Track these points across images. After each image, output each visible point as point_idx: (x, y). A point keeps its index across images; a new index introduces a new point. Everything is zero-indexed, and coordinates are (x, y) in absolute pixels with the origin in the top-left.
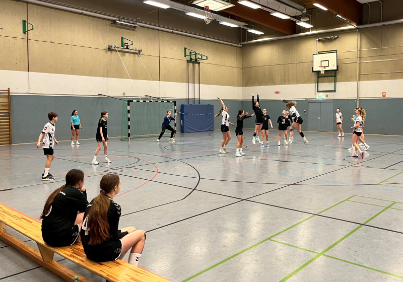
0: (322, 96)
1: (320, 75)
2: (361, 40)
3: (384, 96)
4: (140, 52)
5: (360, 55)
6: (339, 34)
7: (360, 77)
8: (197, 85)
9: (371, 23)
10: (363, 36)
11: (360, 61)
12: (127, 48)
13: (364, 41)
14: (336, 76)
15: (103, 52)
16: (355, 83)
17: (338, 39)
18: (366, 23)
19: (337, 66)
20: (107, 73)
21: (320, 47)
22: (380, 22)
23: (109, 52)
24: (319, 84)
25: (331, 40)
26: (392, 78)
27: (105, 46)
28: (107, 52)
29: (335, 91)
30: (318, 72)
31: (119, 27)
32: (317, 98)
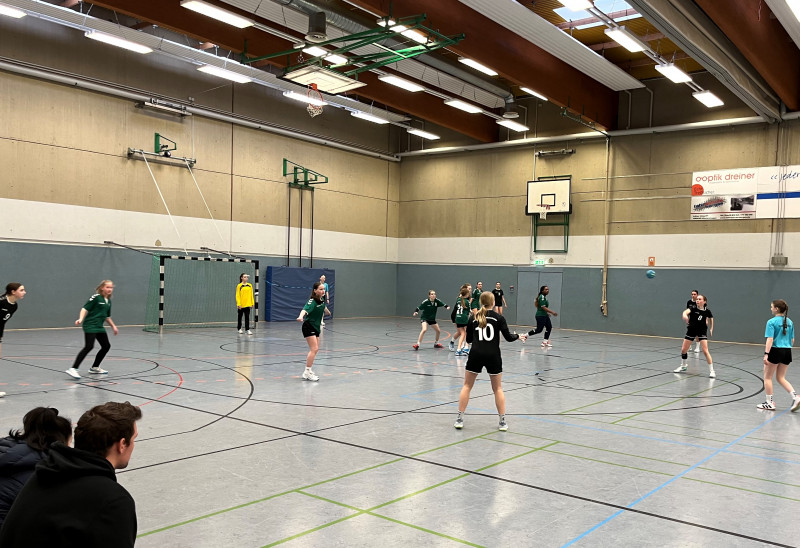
0: (542, 261)
1: (540, 222)
2: (614, 159)
3: (652, 264)
4: (192, 164)
5: (611, 187)
6: (577, 145)
7: (611, 228)
8: (306, 232)
9: (631, 128)
10: (618, 152)
11: (611, 197)
12: (166, 155)
13: (620, 161)
14: (568, 225)
15: (117, 162)
16: (601, 238)
17: (573, 155)
18: (624, 129)
19: (571, 206)
20: (125, 202)
21: (542, 168)
22: (647, 126)
23: (129, 162)
24: (538, 238)
25: (562, 156)
26: (666, 231)
27: (122, 150)
28: (124, 162)
29: (565, 252)
30: (536, 215)
31: (150, 114)
32: (534, 263)
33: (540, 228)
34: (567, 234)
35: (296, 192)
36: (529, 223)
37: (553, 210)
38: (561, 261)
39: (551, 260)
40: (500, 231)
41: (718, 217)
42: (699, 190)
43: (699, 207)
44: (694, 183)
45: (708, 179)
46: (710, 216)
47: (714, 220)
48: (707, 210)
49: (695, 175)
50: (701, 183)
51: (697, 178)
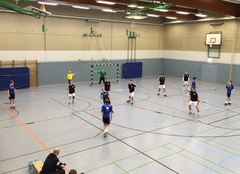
1: (210, 47)
5: (236, 36)
7: (236, 51)
11: (236, 40)
12: (94, 34)
14: (220, 49)
15: (81, 37)
17: (223, 24)
19: (221, 43)
21: (212, 29)
23: (84, 37)
25: (219, 25)
31: (90, 23)
32: (208, 61)
34: (220, 52)
35: (130, 39)
36: (207, 47)
37: (215, 44)
38: (217, 61)
39: (214, 60)
40: (196, 50)
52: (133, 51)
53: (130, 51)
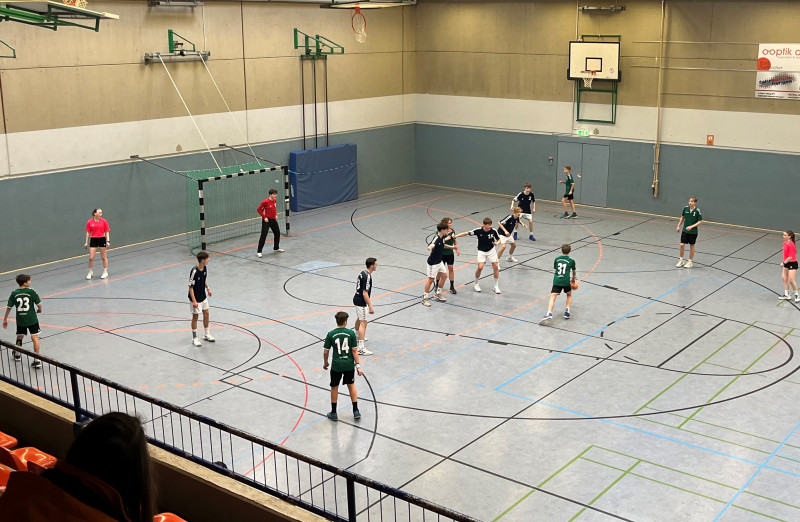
0: (585, 131)
1: (582, 88)
2: (670, 17)
3: (710, 143)
4: (206, 56)
5: (667, 52)
6: (627, 2)
7: (667, 99)
10: (673, 12)
11: (667, 62)
12: (182, 54)
13: (676, 24)
14: (616, 92)
15: (135, 70)
16: (653, 111)
17: (623, 13)
19: (620, 73)
21: (585, 24)
23: (147, 68)
24: (581, 104)
25: (610, 14)
26: (727, 107)
27: (139, 57)
28: (142, 69)
30: (580, 81)
31: (162, 10)
32: (577, 132)
33: (583, 94)
34: (615, 102)
35: (308, 65)
36: (572, 88)
37: (599, 76)
38: (607, 133)
39: (596, 132)
40: (537, 94)
41: (786, 96)
42: (765, 65)
43: (765, 83)
44: (761, 56)
45: (777, 53)
46: (777, 94)
47: (781, 100)
48: (773, 87)
49: (762, 47)
50: (768, 57)
51: (764, 50)
52: (321, 106)
53: (309, 107)
